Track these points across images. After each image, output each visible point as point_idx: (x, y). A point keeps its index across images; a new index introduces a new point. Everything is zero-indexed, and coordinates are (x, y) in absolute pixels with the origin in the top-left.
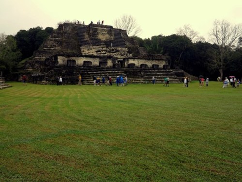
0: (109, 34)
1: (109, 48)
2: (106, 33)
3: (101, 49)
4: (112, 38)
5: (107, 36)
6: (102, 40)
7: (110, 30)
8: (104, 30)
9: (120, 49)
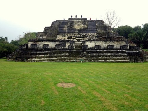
0: (83, 24)
1: (80, 35)
2: (81, 23)
3: (73, 35)
4: (86, 27)
5: (82, 26)
6: (77, 29)
7: (85, 21)
8: (80, 21)
9: (90, 34)
